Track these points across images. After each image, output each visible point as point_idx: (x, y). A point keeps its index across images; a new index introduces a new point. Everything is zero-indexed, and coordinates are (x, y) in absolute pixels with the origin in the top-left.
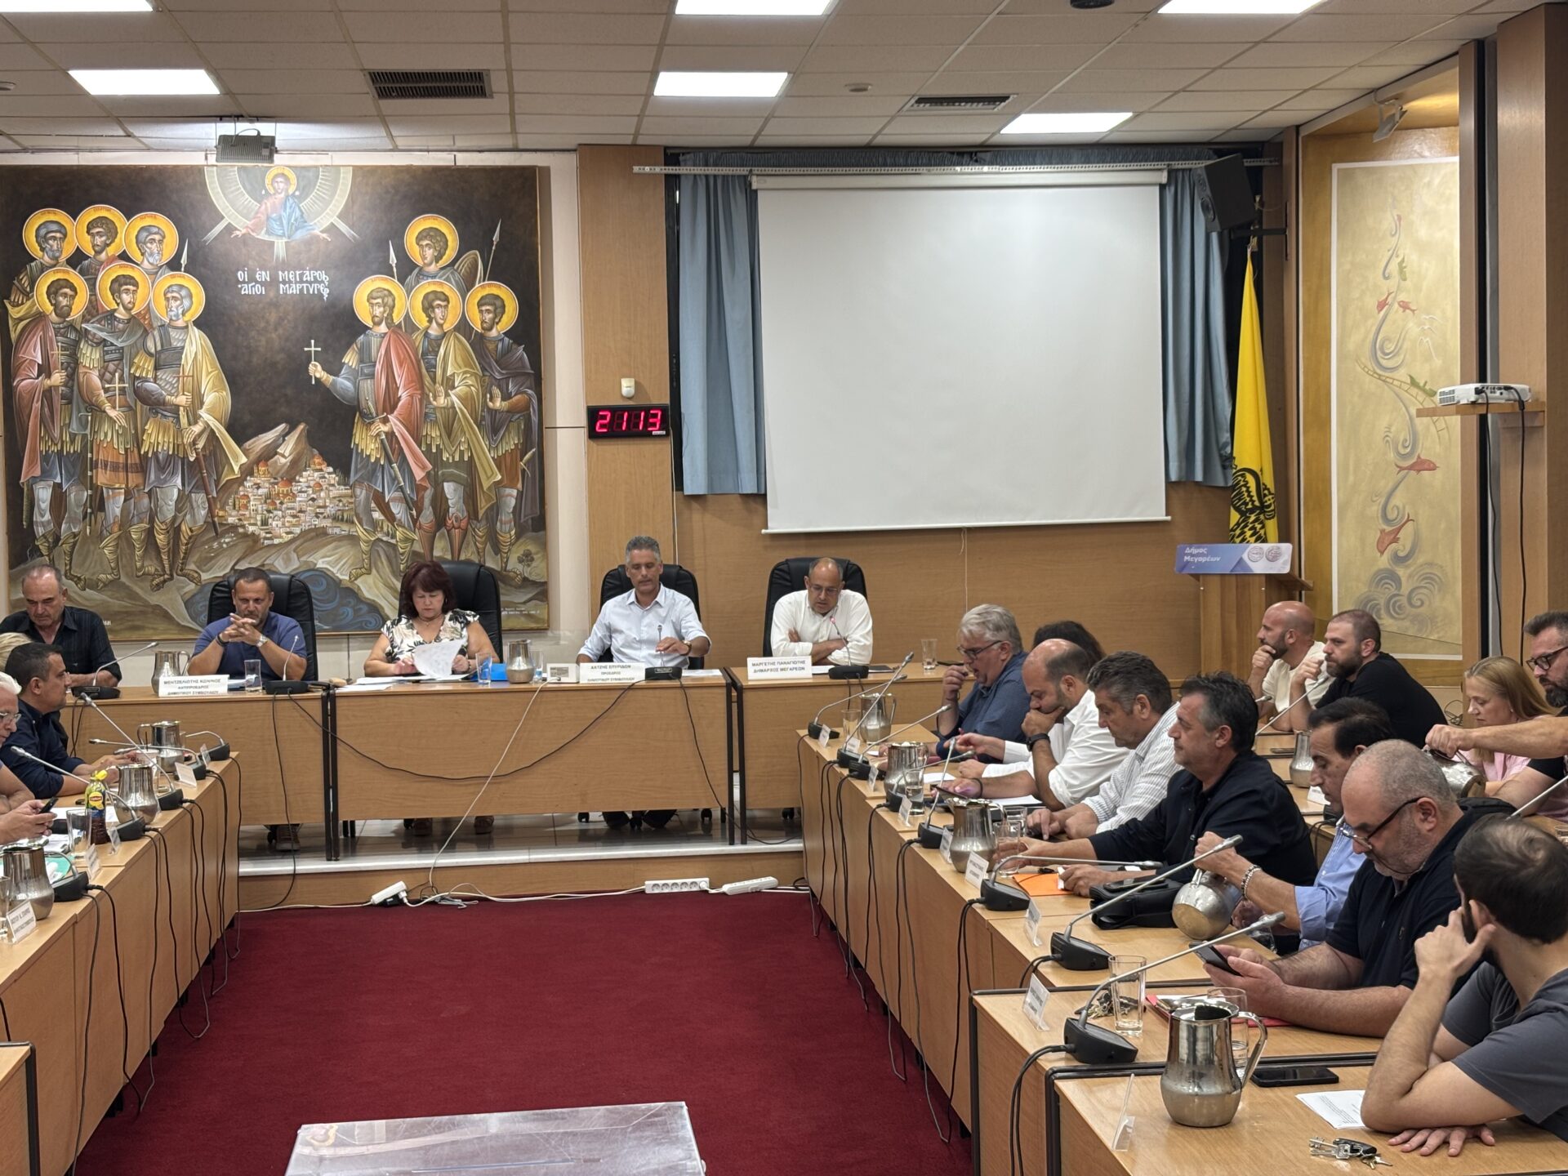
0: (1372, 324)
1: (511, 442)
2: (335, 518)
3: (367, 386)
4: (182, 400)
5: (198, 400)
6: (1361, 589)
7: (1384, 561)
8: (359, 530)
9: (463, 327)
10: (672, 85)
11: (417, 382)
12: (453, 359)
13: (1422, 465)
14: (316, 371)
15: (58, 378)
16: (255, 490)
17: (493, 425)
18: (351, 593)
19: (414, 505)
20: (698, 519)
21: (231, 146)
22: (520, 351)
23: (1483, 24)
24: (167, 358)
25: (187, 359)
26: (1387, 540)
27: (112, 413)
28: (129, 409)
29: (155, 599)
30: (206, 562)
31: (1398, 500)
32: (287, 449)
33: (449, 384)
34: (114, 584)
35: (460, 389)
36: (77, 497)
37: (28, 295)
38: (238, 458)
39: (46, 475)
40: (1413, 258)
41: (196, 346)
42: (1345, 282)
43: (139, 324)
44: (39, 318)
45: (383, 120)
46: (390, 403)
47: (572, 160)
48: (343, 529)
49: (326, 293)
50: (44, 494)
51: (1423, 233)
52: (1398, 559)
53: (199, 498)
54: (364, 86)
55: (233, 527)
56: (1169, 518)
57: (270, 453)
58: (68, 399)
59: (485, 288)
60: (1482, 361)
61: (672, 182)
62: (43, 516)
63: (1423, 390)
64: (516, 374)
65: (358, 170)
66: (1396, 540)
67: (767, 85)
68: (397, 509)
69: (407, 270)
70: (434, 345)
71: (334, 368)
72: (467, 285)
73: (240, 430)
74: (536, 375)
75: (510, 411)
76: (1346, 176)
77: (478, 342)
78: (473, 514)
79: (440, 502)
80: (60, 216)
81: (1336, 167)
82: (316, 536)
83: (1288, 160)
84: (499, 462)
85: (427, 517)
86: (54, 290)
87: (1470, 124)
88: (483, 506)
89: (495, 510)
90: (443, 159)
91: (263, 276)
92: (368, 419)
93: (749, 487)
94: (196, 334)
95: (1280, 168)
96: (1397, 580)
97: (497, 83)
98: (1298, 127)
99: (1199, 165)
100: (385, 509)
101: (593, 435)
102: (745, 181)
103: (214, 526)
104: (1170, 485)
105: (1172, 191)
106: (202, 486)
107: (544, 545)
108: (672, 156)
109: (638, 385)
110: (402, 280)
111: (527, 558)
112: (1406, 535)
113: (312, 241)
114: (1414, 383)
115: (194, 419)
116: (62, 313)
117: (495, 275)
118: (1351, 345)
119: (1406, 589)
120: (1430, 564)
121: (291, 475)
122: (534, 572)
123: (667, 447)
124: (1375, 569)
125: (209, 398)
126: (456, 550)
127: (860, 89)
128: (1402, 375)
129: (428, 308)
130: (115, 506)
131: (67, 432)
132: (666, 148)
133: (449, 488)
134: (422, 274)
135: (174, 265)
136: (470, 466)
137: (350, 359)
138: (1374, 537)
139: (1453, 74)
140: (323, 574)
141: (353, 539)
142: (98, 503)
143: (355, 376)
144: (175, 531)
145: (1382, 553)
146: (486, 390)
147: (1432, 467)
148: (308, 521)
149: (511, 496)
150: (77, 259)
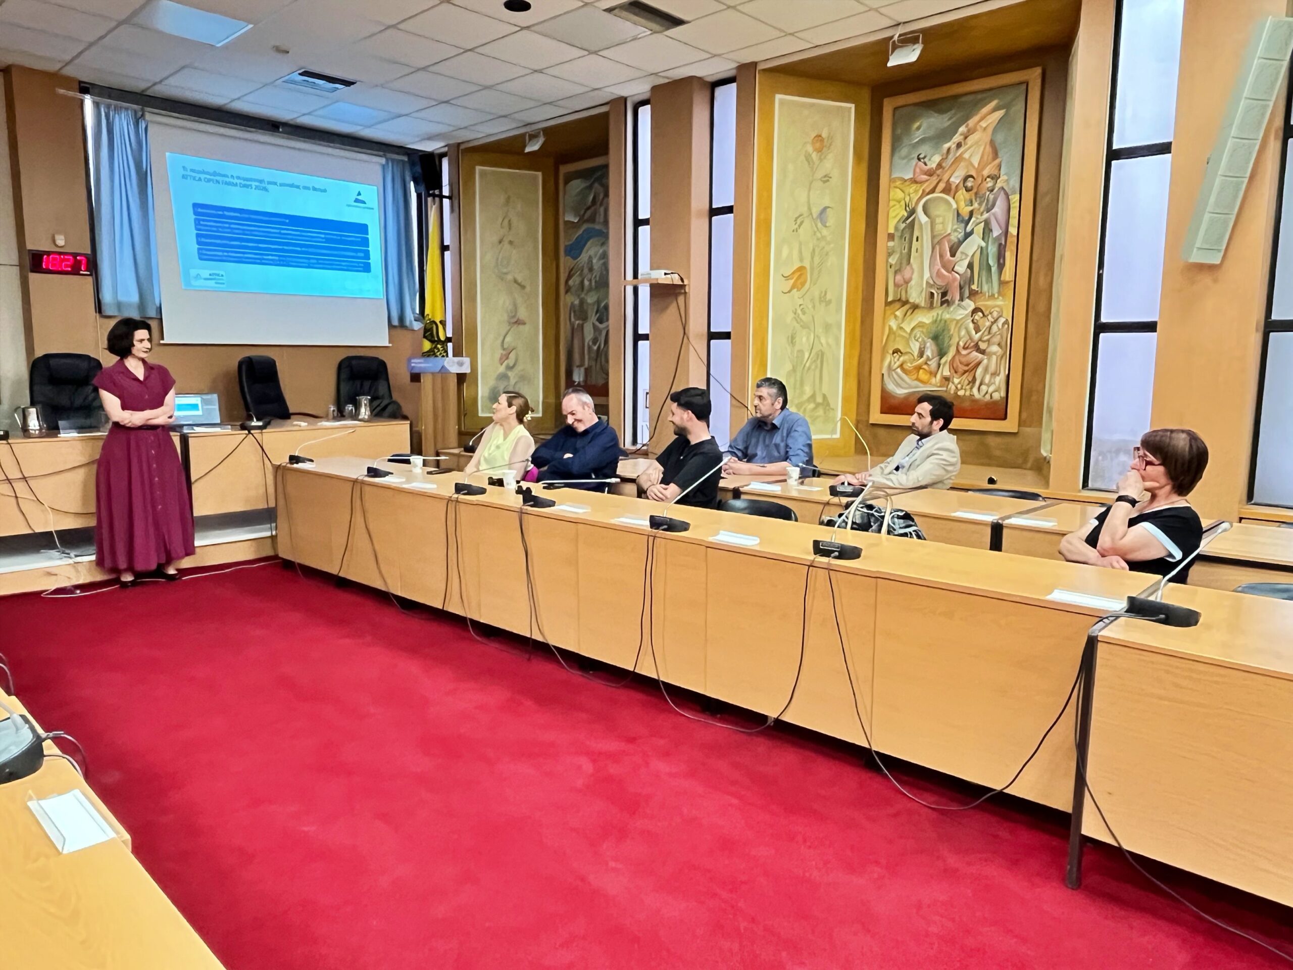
6: (492, 382)
7: (502, 369)
13: (519, 322)
26: (504, 358)
31: (508, 339)
40: (514, 219)
51: (519, 207)
52: (510, 368)
56: (391, 345)
63: (519, 284)
66: (507, 358)
76: (482, 173)
81: (477, 168)
96: (508, 378)
98: (459, 144)
104: (391, 326)
109: (67, 239)
112: (512, 356)
114: (516, 281)
118: (486, 261)
119: (512, 382)
120: (523, 370)
123: (89, 282)
124: (498, 372)
128: (510, 277)
132: (80, 82)
138: (497, 356)
145: (502, 364)
147: (524, 324)
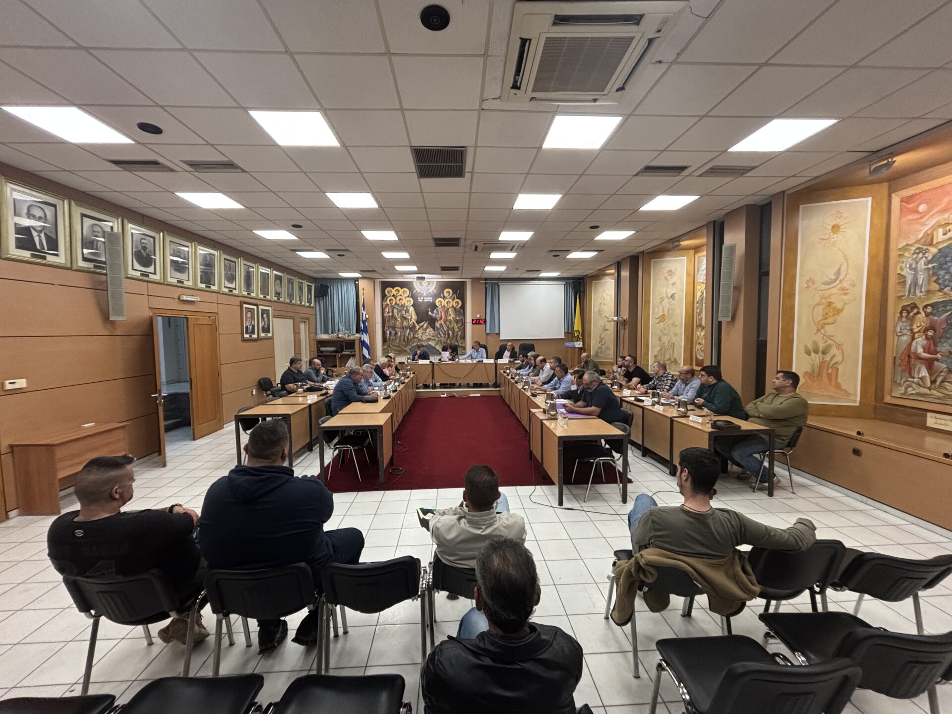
0: (598, 307)
1: (460, 325)
2: (433, 336)
3: (438, 316)
4: (409, 318)
5: (412, 318)
6: (596, 350)
8: (436, 338)
9: (453, 306)
10: (488, 268)
11: (445, 314)
12: (451, 311)
13: (606, 330)
14: (430, 313)
15: (390, 314)
16: (420, 332)
17: (457, 322)
18: (435, 348)
19: (444, 334)
20: (489, 337)
21: (418, 278)
22: (462, 310)
23: (618, 259)
24: (407, 311)
25: (410, 311)
26: (601, 341)
27: (399, 320)
28: (401, 319)
29: (405, 348)
30: (413, 343)
31: (602, 335)
32: (425, 325)
33: (450, 315)
34: (399, 346)
35: (452, 316)
36: (393, 332)
37: (386, 301)
38: (418, 327)
39: (388, 329)
40: (605, 296)
41: (411, 309)
42: (594, 300)
43: (403, 306)
44: (388, 305)
45: (442, 274)
46: (441, 318)
47: (470, 280)
48: (433, 338)
49: (431, 301)
50: (388, 332)
51: (607, 292)
52: (602, 345)
53: (412, 333)
54: (440, 269)
55: (417, 338)
56: (565, 338)
57: (423, 326)
58: (392, 317)
59: (456, 300)
60: (617, 313)
61: (486, 283)
62: (388, 335)
63: (607, 318)
64: (461, 314)
65: (437, 282)
67: (503, 268)
68: (442, 335)
69: (444, 297)
70: (448, 309)
71: (433, 313)
72: (453, 300)
73: (418, 323)
74: (464, 314)
75: (460, 320)
76: (595, 283)
77: (455, 309)
78: (454, 336)
79: (449, 334)
80: (391, 289)
81: (593, 282)
82: (429, 339)
83: (585, 280)
84: (458, 328)
85: (447, 336)
86: (390, 300)
87: (616, 274)
88: (455, 335)
89: (457, 336)
90: (450, 280)
91: (422, 298)
92: (438, 321)
93: (497, 332)
94: (412, 307)
95: (584, 282)
96: (601, 348)
97: (460, 268)
98: (586, 276)
99: (571, 281)
100: (440, 335)
101: (473, 324)
102: (498, 283)
103: (414, 337)
104: (565, 332)
105: (566, 285)
106: (412, 331)
107: (465, 341)
108: (486, 279)
109: (480, 316)
110: (443, 299)
111: (462, 343)
113: (430, 293)
114: (605, 317)
115: (411, 321)
116: (391, 304)
117: (457, 298)
118: (595, 310)
119: (603, 349)
121: (426, 330)
122: (463, 345)
123: (484, 325)
124: (599, 346)
125: (413, 317)
126: (451, 341)
127: (517, 269)
128: (603, 315)
129: (447, 303)
130: (399, 334)
131: (392, 323)
133: (450, 332)
134: (446, 298)
135: (408, 296)
136: (453, 328)
137: (435, 311)
139: (613, 267)
140: (430, 345)
141: (435, 340)
142: (396, 334)
143: (436, 314)
144: (408, 338)
146: (456, 316)
147: (608, 330)
148: (429, 337)
149: (460, 333)
150: (393, 296)
